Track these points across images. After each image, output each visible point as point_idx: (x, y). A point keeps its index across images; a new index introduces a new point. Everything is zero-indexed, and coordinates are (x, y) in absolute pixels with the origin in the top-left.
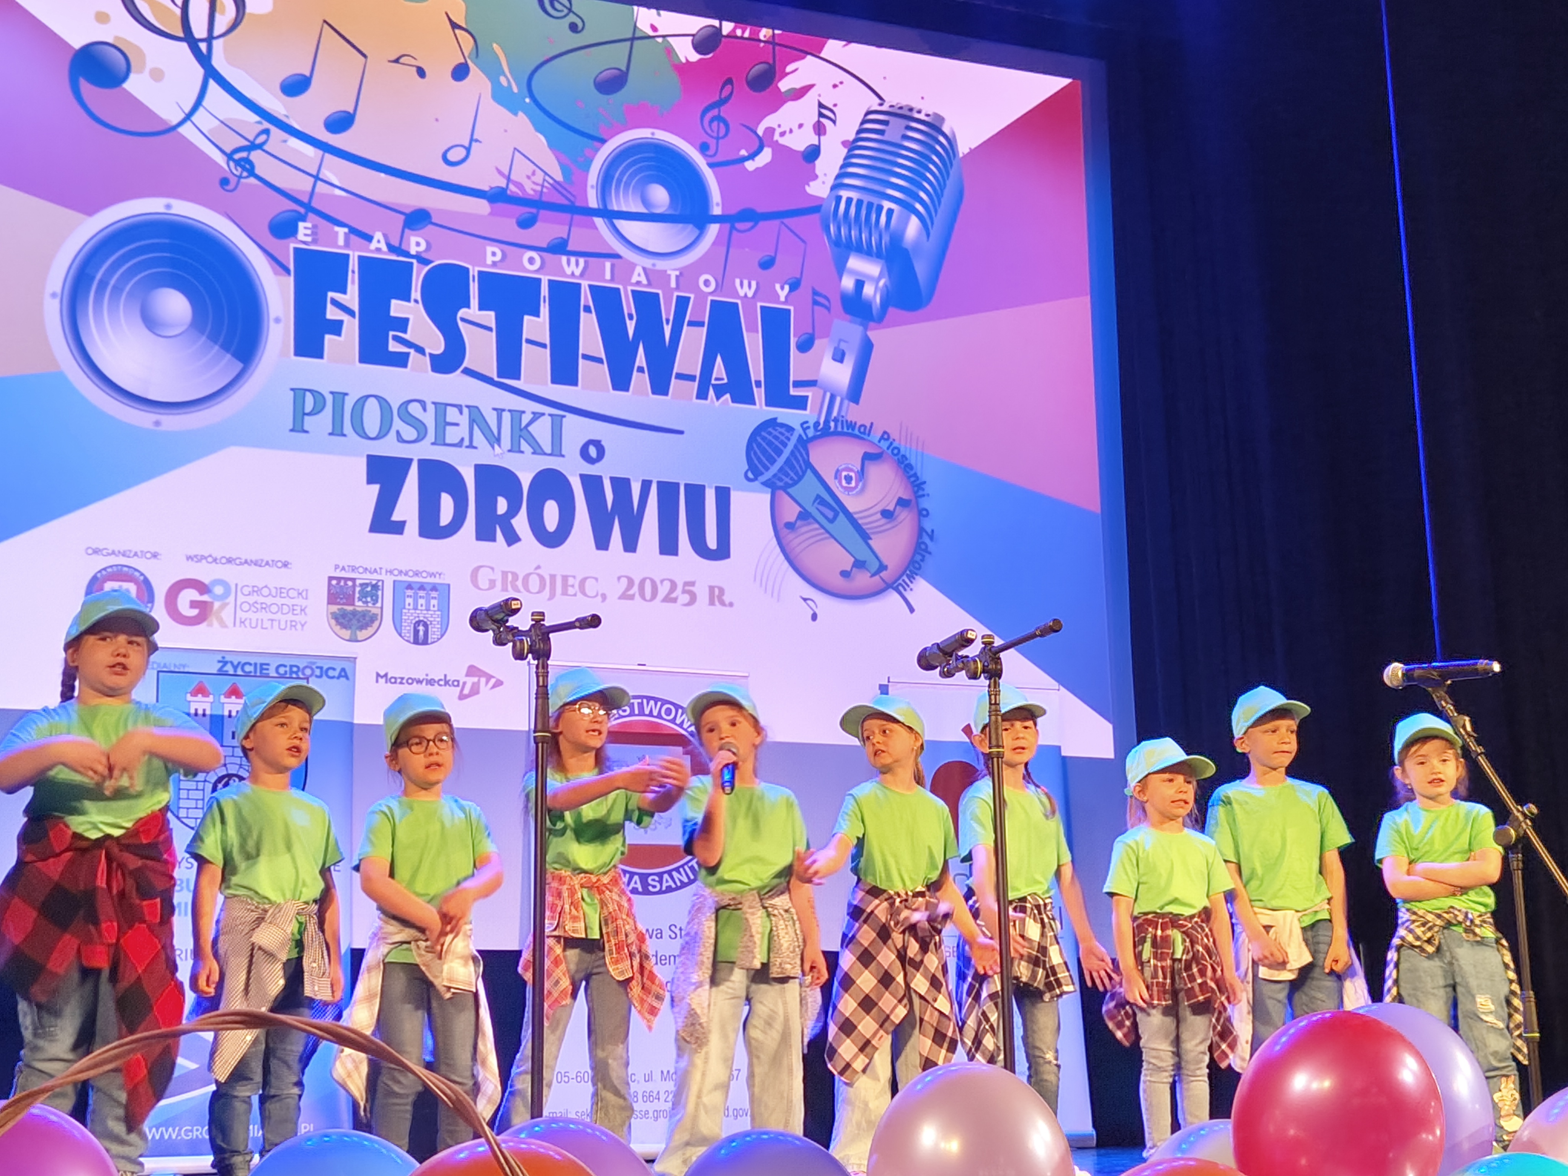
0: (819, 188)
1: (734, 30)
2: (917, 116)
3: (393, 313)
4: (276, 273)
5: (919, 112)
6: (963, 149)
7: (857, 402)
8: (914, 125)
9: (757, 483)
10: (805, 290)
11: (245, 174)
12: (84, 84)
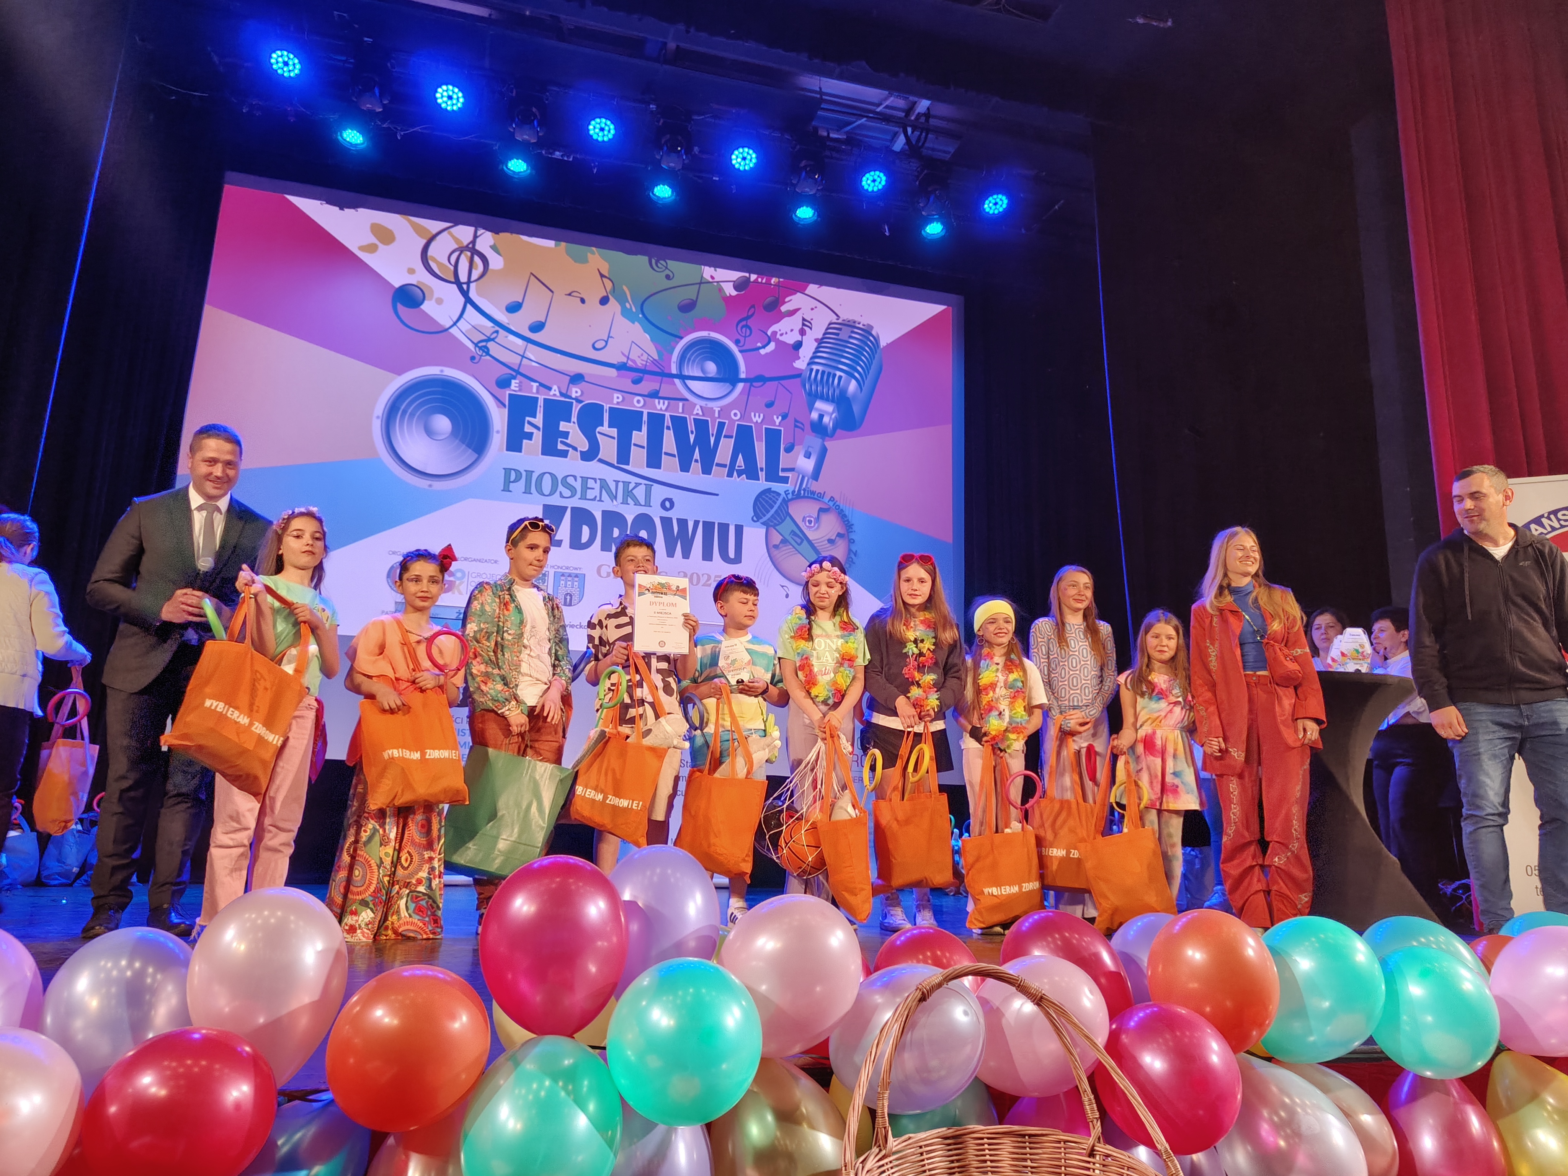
0: (801, 364)
1: (757, 279)
2: (857, 325)
3: (561, 429)
4: (498, 407)
5: (859, 323)
6: (883, 343)
7: (817, 480)
8: (856, 330)
9: (758, 523)
10: (790, 420)
11: (484, 354)
12: (399, 306)
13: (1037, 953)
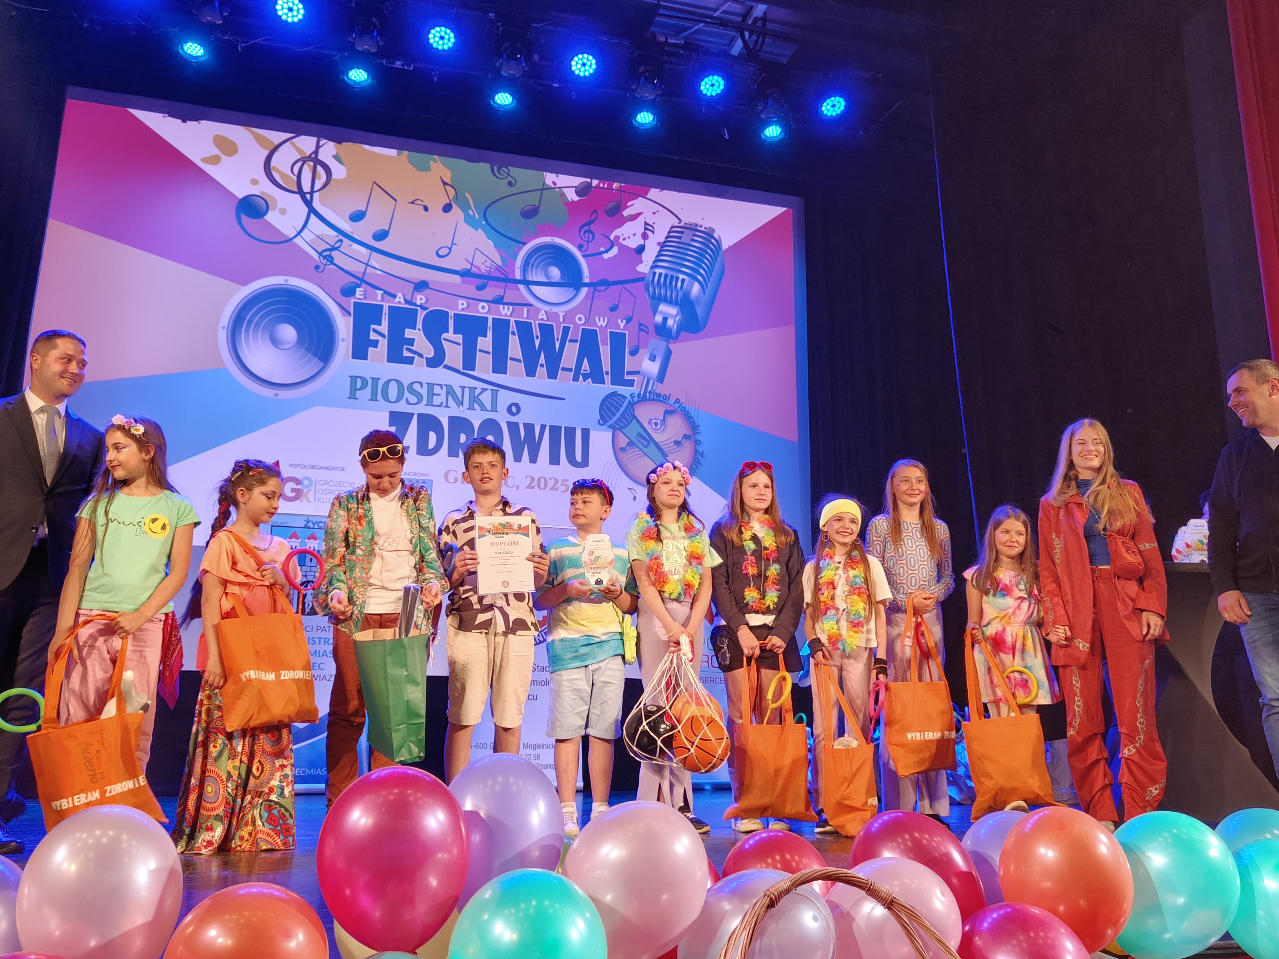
0: (644, 268)
1: (598, 184)
2: (699, 228)
3: (406, 336)
4: (343, 315)
5: (701, 226)
6: (725, 246)
7: (662, 383)
8: (698, 233)
9: (605, 426)
10: (635, 322)
11: (328, 263)
12: (243, 217)
13: (887, 854)
